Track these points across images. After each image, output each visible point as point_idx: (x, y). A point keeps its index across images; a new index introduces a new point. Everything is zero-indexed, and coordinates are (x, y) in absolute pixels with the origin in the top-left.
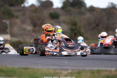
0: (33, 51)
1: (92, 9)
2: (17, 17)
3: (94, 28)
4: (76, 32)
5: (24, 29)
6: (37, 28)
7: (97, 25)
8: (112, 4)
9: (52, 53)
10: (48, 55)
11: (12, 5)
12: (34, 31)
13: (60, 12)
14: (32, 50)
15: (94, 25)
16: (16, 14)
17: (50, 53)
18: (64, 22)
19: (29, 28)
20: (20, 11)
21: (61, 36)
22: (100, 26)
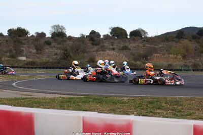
1: (70, 38)
2: (24, 44)
3: (75, 52)
4: (68, 55)
5: (31, 52)
6: (39, 51)
7: (77, 50)
8: (82, 34)
11: (20, 36)
12: (37, 53)
13: (51, 40)
15: (75, 50)
16: (23, 42)
18: (54, 47)
19: (34, 51)
20: (26, 39)
22: (79, 50)
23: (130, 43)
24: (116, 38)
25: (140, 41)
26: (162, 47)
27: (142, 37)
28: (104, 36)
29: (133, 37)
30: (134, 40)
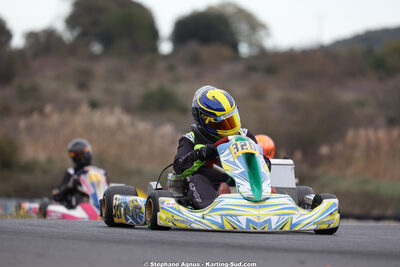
23: (176, 81)
24: (97, 48)
25: (228, 68)
26: (361, 104)
27: (234, 46)
28: (32, 36)
29: (193, 46)
30: (195, 61)
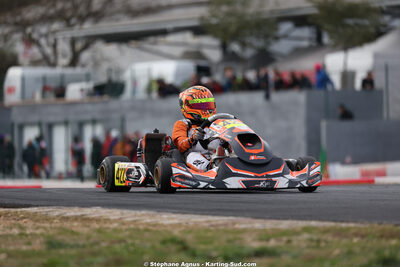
0: (140, 175)
9: (194, 183)
10: (180, 188)
14: (137, 174)
17: (187, 181)
21: (228, 127)
